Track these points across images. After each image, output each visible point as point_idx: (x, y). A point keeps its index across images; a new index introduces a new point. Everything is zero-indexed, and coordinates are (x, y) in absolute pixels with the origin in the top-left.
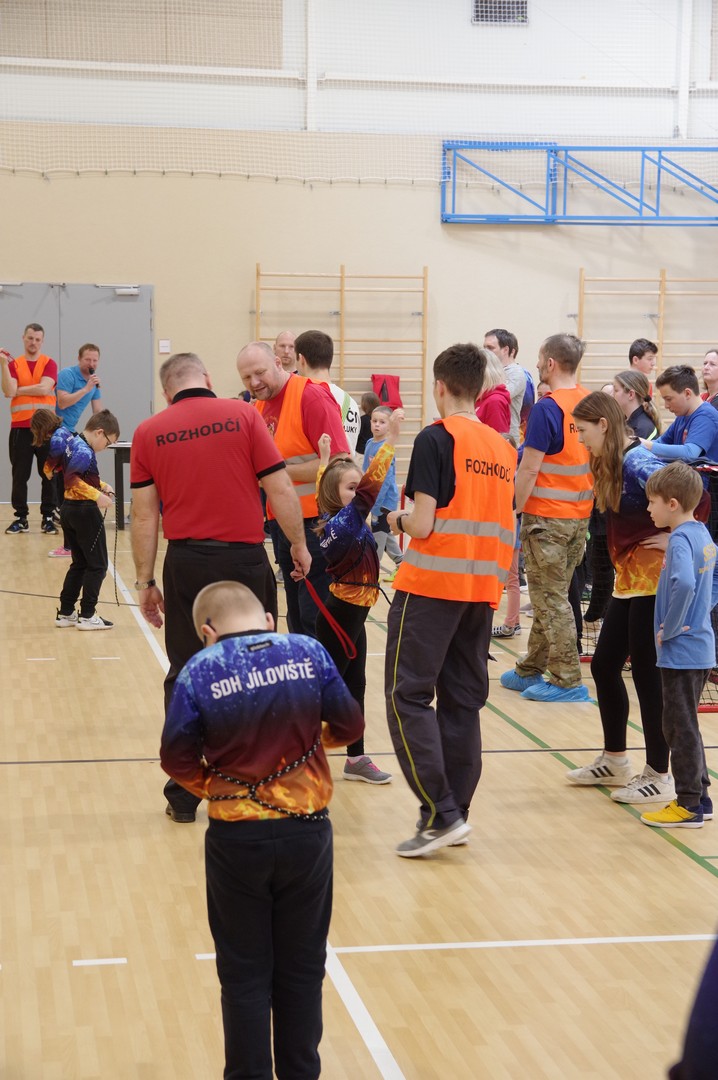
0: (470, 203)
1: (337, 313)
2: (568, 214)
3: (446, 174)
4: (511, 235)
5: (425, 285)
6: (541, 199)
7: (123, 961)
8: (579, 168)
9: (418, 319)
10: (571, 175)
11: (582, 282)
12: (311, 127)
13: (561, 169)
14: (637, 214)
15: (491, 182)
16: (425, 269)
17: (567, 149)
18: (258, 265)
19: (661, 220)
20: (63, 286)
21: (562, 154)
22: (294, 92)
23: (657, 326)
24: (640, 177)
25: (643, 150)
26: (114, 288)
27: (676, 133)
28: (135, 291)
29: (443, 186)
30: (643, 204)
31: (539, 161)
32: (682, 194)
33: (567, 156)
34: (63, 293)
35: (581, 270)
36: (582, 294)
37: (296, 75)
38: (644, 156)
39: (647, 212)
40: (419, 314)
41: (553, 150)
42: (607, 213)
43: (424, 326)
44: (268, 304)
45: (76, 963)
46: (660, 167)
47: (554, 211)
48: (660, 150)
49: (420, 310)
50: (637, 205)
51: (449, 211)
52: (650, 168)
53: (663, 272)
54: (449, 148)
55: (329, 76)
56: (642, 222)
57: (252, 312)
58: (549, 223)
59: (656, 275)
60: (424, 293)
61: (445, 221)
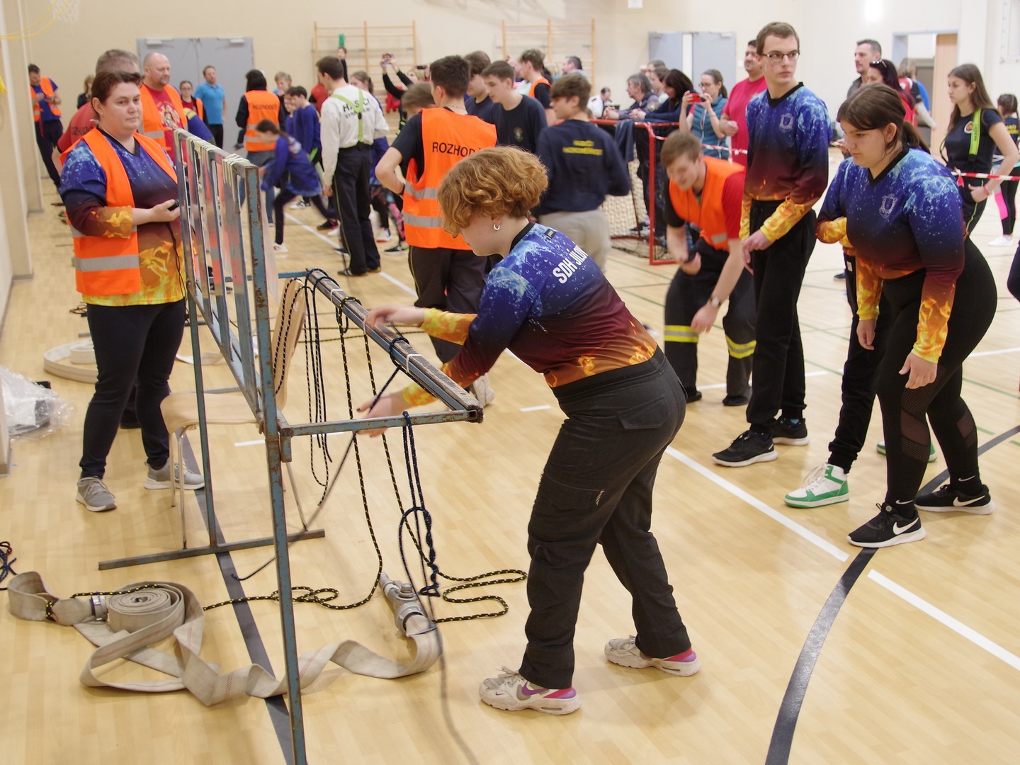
1: (363, 50)
5: (414, 31)
9: (411, 52)
11: (504, 28)
16: (414, 22)
18: (315, 23)
20: (198, 40)
26: (229, 40)
28: (241, 41)
34: (198, 45)
35: (503, 21)
36: (504, 35)
40: (411, 49)
43: (414, 56)
44: (322, 46)
49: (411, 45)
53: (549, 21)
57: (313, 51)
59: (545, 23)
60: (414, 36)
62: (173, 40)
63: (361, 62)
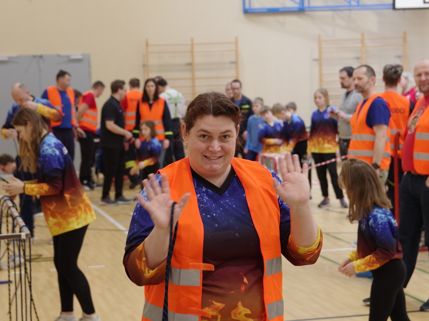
1: (190, 64)
2: (311, 5)
4: (281, 18)
5: (236, 47)
9: (234, 65)
11: (320, 42)
14: (347, 4)
16: (237, 38)
18: (147, 40)
19: (360, 7)
20: (41, 57)
26: (68, 57)
28: (79, 57)
35: (319, 36)
36: (320, 48)
39: (353, 3)
40: (234, 62)
42: (330, 5)
43: (237, 69)
44: (153, 61)
47: (303, 5)
51: (247, 6)
53: (363, 35)
56: (350, 8)
57: (144, 66)
58: (301, 11)
59: (359, 36)
60: (236, 51)
61: (246, 12)
62: (19, 57)
63: (188, 75)
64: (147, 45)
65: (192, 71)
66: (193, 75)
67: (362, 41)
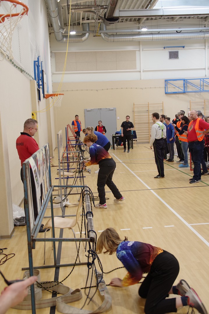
0: (170, 90)
1: (148, 111)
2: (187, 91)
3: (166, 85)
4: (177, 95)
5: (163, 105)
6: (183, 89)
7: (152, 228)
8: (189, 83)
10: (188, 84)
11: (190, 103)
12: (142, 79)
13: (186, 83)
14: (200, 90)
15: (174, 86)
16: (163, 102)
17: (187, 80)
18: (134, 103)
19: (204, 91)
20: (101, 109)
21: (186, 81)
22: (139, 73)
23: (204, 110)
24: (200, 83)
25: (200, 79)
26: (109, 109)
27: (206, 76)
28: (113, 109)
29: (165, 87)
30: (201, 88)
31: (182, 82)
32: (207, 86)
33: (187, 81)
35: (190, 101)
36: (190, 105)
37: (139, 70)
38: (201, 80)
39: (201, 90)
40: (162, 110)
41: (184, 80)
42: (194, 91)
43: (163, 112)
44: (136, 110)
45: (143, 228)
46: (203, 82)
47: (185, 91)
48: (203, 79)
50: (200, 89)
51: (166, 92)
52: (202, 82)
53: (205, 100)
54: (166, 81)
55: (145, 70)
56: (200, 92)
57: (133, 111)
58: (184, 93)
61: (166, 93)
62: (94, 109)
63: (147, 114)
64: (134, 105)
65: (148, 113)
66: (149, 114)
67: (204, 102)
